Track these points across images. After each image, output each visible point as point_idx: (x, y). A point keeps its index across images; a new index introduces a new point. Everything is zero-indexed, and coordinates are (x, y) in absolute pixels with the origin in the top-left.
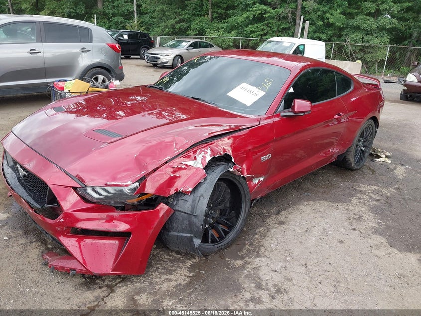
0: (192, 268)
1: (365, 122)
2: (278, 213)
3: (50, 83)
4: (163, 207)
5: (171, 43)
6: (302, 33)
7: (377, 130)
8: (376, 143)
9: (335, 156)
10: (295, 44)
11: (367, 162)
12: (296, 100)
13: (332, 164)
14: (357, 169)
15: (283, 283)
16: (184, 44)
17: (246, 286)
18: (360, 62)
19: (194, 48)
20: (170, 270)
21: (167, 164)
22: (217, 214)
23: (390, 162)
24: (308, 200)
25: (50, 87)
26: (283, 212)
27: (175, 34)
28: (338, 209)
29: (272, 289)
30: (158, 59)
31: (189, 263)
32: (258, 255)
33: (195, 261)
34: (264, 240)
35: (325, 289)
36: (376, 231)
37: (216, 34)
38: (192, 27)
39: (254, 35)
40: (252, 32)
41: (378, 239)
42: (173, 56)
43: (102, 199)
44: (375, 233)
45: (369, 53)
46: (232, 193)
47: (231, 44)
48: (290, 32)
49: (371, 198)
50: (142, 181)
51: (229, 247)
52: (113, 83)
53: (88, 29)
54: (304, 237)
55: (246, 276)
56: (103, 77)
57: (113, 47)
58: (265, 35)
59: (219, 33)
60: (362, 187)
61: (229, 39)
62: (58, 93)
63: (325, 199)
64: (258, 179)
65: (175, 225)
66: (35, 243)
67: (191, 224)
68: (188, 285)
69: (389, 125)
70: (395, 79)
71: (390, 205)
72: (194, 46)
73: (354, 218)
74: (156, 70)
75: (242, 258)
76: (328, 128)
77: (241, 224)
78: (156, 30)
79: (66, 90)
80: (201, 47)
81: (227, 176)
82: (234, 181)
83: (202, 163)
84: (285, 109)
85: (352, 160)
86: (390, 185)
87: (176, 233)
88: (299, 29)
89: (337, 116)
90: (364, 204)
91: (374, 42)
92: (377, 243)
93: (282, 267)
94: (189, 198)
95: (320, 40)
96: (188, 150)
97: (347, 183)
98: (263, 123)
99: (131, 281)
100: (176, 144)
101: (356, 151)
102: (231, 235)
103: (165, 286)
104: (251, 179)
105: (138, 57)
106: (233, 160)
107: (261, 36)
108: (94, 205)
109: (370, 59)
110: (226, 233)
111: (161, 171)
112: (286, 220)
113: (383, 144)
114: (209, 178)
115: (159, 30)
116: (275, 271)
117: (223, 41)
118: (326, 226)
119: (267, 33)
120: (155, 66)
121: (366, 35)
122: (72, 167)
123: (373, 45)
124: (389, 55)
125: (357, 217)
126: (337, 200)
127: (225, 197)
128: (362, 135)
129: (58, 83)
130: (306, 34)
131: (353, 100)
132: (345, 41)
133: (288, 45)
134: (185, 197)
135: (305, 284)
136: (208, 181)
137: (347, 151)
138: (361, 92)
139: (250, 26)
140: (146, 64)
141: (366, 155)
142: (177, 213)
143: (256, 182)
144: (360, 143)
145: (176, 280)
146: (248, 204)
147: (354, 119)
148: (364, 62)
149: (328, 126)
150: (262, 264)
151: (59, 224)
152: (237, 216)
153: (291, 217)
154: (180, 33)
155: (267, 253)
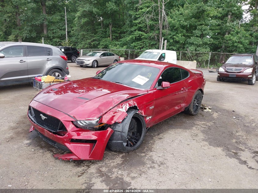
0: (122, 157)
1: (197, 92)
2: (159, 135)
3: (32, 77)
4: (109, 130)
5: (90, 53)
6: (163, 47)
7: (203, 95)
8: (203, 102)
9: (184, 108)
10: (160, 53)
11: (200, 111)
12: (163, 82)
13: (182, 112)
14: (195, 115)
15: (163, 161)
16: (98, 54)
17: (147, 163)
18: (196, 61)
19: (104, 56)
20: (113, 159)
21: (111, 110)
22: (131, 135)
23: (211, 111)
24: (172, 129)
25: (33, 79)
26: (161, 134)
27: (91, 48)
28: (186, 132)
29: (159, 163)
30: (83, 62)
31: (121, 156)
32: (151, 151)
33: (123, 155)
34: (153, 146)
35: (181, 162)
36: (203, 140)
37: (115, 48)
38: (101, 44)
39: (136, 48)
40: (135, 46)
41: (205, 143)
42: (92, 61)
43: (84, 126)
44: (203, 141)
45: (200, 56)
46: (138, 124)
47: (124, 54)
48: (157, 46)
49: (202, 127)
50: (101, 118)
51: (138, 149)
52: (67, 77)
53: (50, 48)
54: (171, 144)
55: (147, 159)
56: (58, 73)
57: (63, 58)
58: (142, 48)
59: (117, 47)
60: (198, 122)
61: (123, 50)
62: (38, 83)
63: (180, 128)
64: (149, 117)
65: (115, 138)
66: (47, 152)
67: (122, 136)
68: (122, 164)
69: (211, 94)
70: (215, 70)
71: (210, 129)
72: (104, 55)
73: (194, 135)
74: (83, 68)
75: (144, 153)
76: (176, 95)
77: (143, 138)
78: (80, 45)
79: (42, 81)
80: (107, 56)
81: (136, 115)
82: (139, 118)
83: (125, 110)
84: (158, 86)
85: (192, 110)
86: (211, 121)
87: (115, 141)
88: (161, 44)
89: (182, 89)
90: (199, 129)
91: (202, 50)
92: (204, 144)
93: (162, 155)
94: (120, 125)
95: (173, 50)
96: (119, 104)
97: (190, 121)
98: (149, 92)
99: (97, 163)
100: (114, 102)
101: (194, 106)
102: (139, 143)
103: (112, 164)
104: (146, 117)
105: (71, 61)
106: (138, 108)
107: (140, 48)
108: (80, 129)
109: (201, 60)
110: (136, 143)
111: (108, 113)
112: (162, 137)
113: (208, 103)
114: (128, 116)
115: (82, 45)
116: (160, 157)
117: (119, 52)
118: (181, 139)
119: (144, 47)
120: (82, 66)
121: (198, 47)
122: (70, 113)
123: (201, 52)
124: (211, 57)
125: (195, 135)
126: (186, 128)
127: (134, 126)
128: (196, 98)
129: (38, 77)
130: (165, 47)
131: (189, 81)
132: (187, 51)
133: (156, 54)
134: (119, 125)
135: (173, 161)
136: (128, 117)
137: (189, 106)
138: (194, 77)
139: (134, 43)
140: (76, 65)
141: (199, 108)
142: (115, 132)
143: (148, 119)
144: (195, 102)
145: (116, 162)
146: (145, 129)
147: (190, 90)
148: (198, 61)
149: (176, 94)
150: (153, 154)
151: (66, 138)
152: (141, 135)
153: (165, 136)
154: (94, 47)
155: (155, 150)
